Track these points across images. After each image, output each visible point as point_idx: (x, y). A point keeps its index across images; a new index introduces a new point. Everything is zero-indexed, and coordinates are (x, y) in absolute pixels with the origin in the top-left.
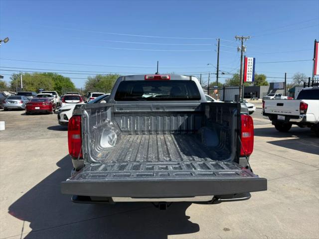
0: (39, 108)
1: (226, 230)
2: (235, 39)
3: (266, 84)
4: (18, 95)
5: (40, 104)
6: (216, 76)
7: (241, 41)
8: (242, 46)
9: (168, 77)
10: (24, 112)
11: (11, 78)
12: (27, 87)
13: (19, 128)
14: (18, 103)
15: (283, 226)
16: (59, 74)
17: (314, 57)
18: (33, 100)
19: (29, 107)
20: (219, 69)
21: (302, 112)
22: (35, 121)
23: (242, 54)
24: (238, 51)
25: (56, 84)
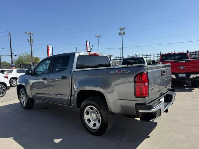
2: (25, 33)
6: (11, 57)
7: (29, 35)
8: (31, 38)
20: (12, 53)
23: (31, 43)
24: (28, 41)
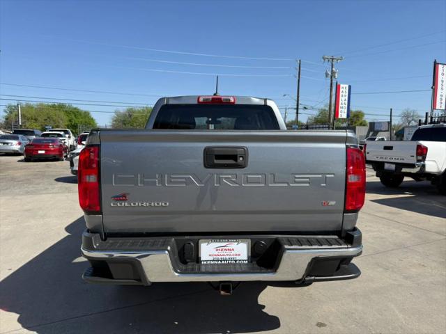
0: (43, 152)
1: (320, 325)
2: (322, 60)
3: (363, 124)
4: (13, 133)
5: (46, 147)
6: (295, 111)
7: (330, 63)
8: (332, 71)
9: (232, 100)
10: (22, 157)
11: (5, 111)
12: (27, 124)
13: (13, 179)
14: (14, 145)
15: (405, 319)
16: (75, 106)
17: (434, 85)
18: (35, 140)
19: (30, 150)
21: (420, 158)
22: (37, 170)
23: (332, 81)
24: (327, 76)
25: (70, 121)
